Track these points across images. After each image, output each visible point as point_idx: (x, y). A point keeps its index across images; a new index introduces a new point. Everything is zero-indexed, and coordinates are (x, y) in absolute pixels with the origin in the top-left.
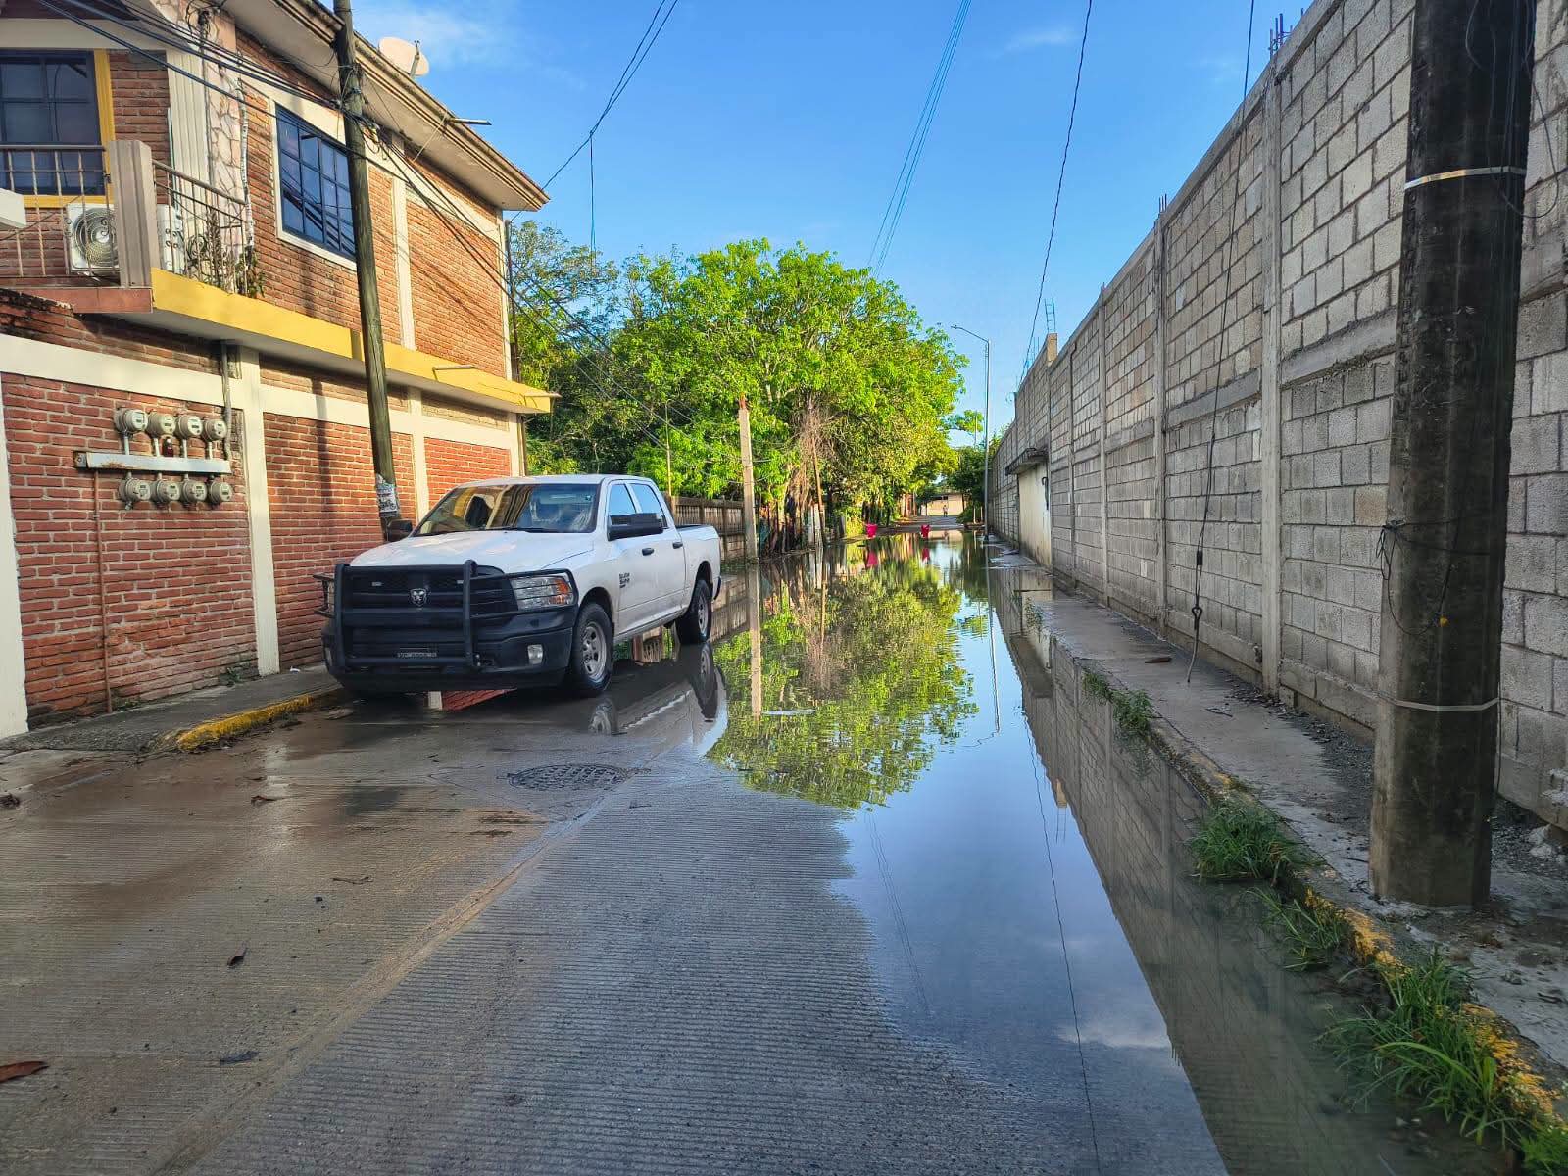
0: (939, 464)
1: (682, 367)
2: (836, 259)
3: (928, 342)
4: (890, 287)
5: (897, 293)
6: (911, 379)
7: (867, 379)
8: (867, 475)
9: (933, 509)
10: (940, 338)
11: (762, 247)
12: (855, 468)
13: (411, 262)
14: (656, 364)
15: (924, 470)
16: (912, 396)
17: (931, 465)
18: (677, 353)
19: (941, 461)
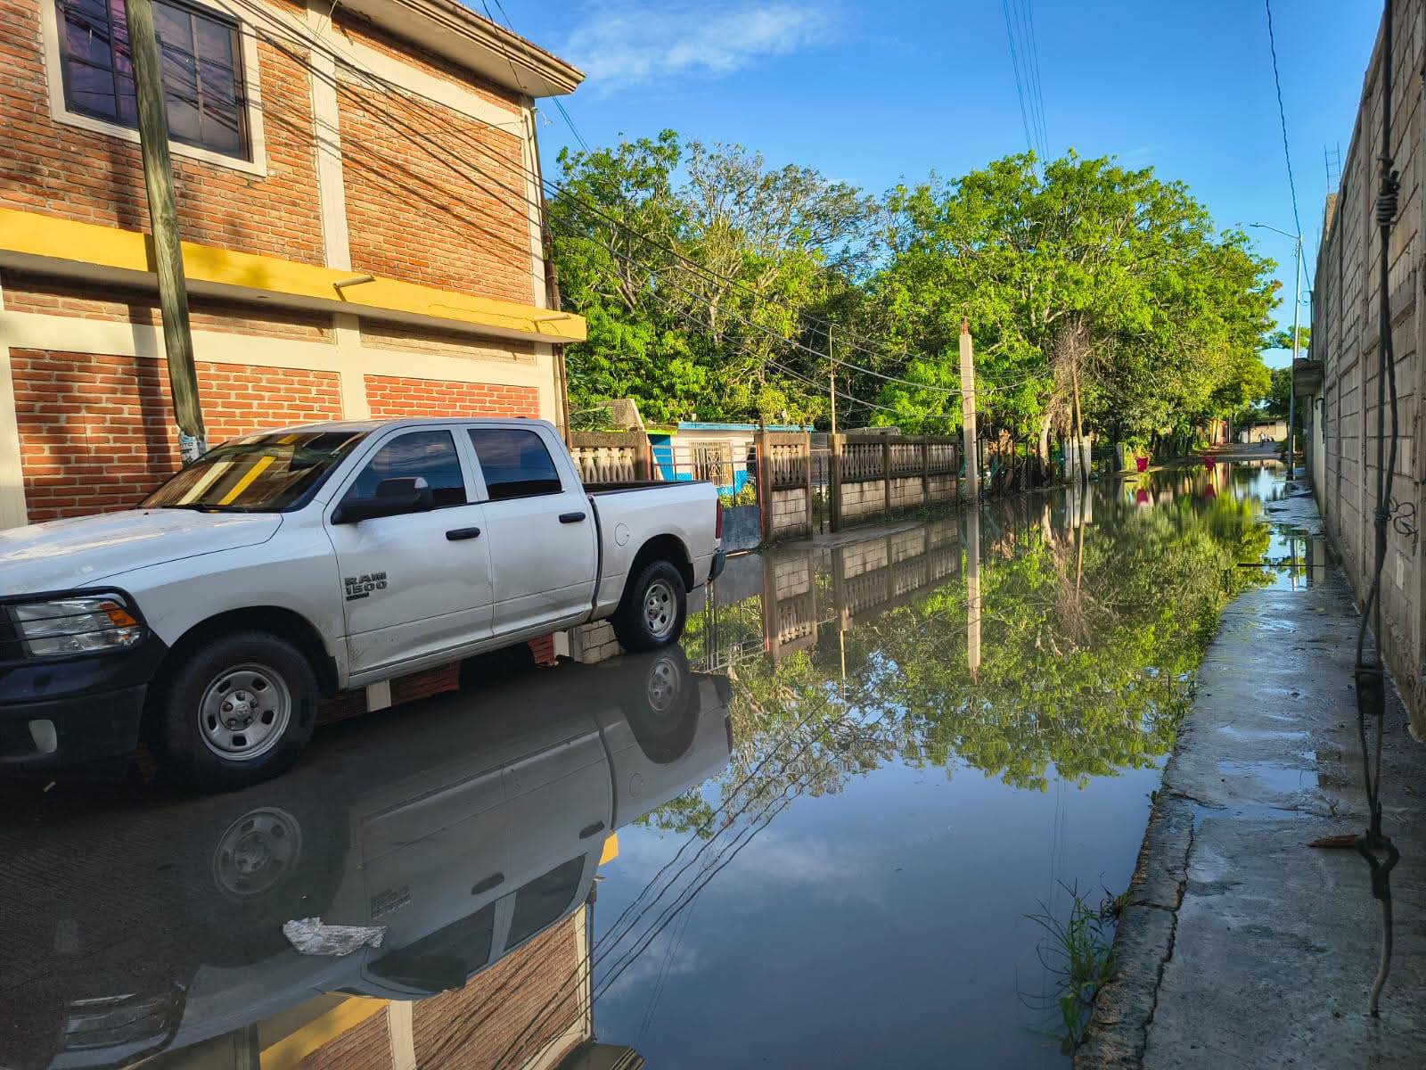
0: (1245, 387)
1: (930, 298)
2: (1114, 164)
3: (1224, 247)
4: (1178, 188)
5: (1187, 194)
6: (1198, 290)
7: (1142, 295)
8: (1153, 402)
9: (1254, 436)
10: (1240, 240)
11: (1028, 159)
12: (1137, 394)
13: (344, 155)
14: (903, 296)
15: (1227, 394)
16: (1198, 309)
17: (1235, 388)
18: (930, 283)
19: (1247, 383)
